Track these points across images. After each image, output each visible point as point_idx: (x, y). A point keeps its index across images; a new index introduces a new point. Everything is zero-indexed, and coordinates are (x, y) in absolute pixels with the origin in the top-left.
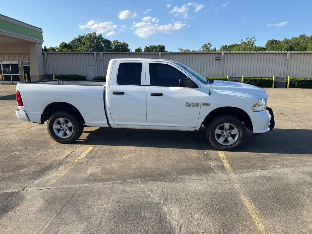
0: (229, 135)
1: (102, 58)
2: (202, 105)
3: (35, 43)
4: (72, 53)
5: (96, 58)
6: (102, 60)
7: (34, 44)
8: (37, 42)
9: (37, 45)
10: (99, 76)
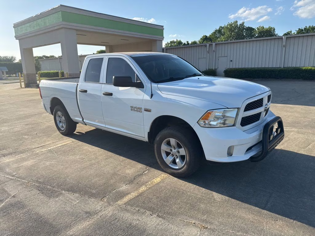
0: (178, 154)
1: (214, 49)
2: (144, 110)
5: (208, 50)
6: (214, 51)
7: (155, 41)
8: (158, 39)
9: (158, 42)
10: (210, 68)
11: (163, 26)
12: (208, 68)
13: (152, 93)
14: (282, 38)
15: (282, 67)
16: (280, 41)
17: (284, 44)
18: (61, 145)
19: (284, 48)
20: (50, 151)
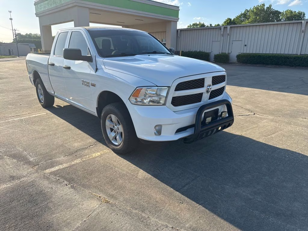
0: (118, 131)
1: (228, 32)
2: (91, 84)
3: (171, 21)
4: (201, 28)
5: (222, 33)
6: (228, 34)
9: (172, 23)
10: (223, 52)
11: (179, 7)
12: (221, 52)
13: (96, 67)
14: (302, 22)
15: (299, 54)
16: (299, 26)
17: (303, 29)
18: (34, 116)
19: (303, 34)
20: (22, 120)
